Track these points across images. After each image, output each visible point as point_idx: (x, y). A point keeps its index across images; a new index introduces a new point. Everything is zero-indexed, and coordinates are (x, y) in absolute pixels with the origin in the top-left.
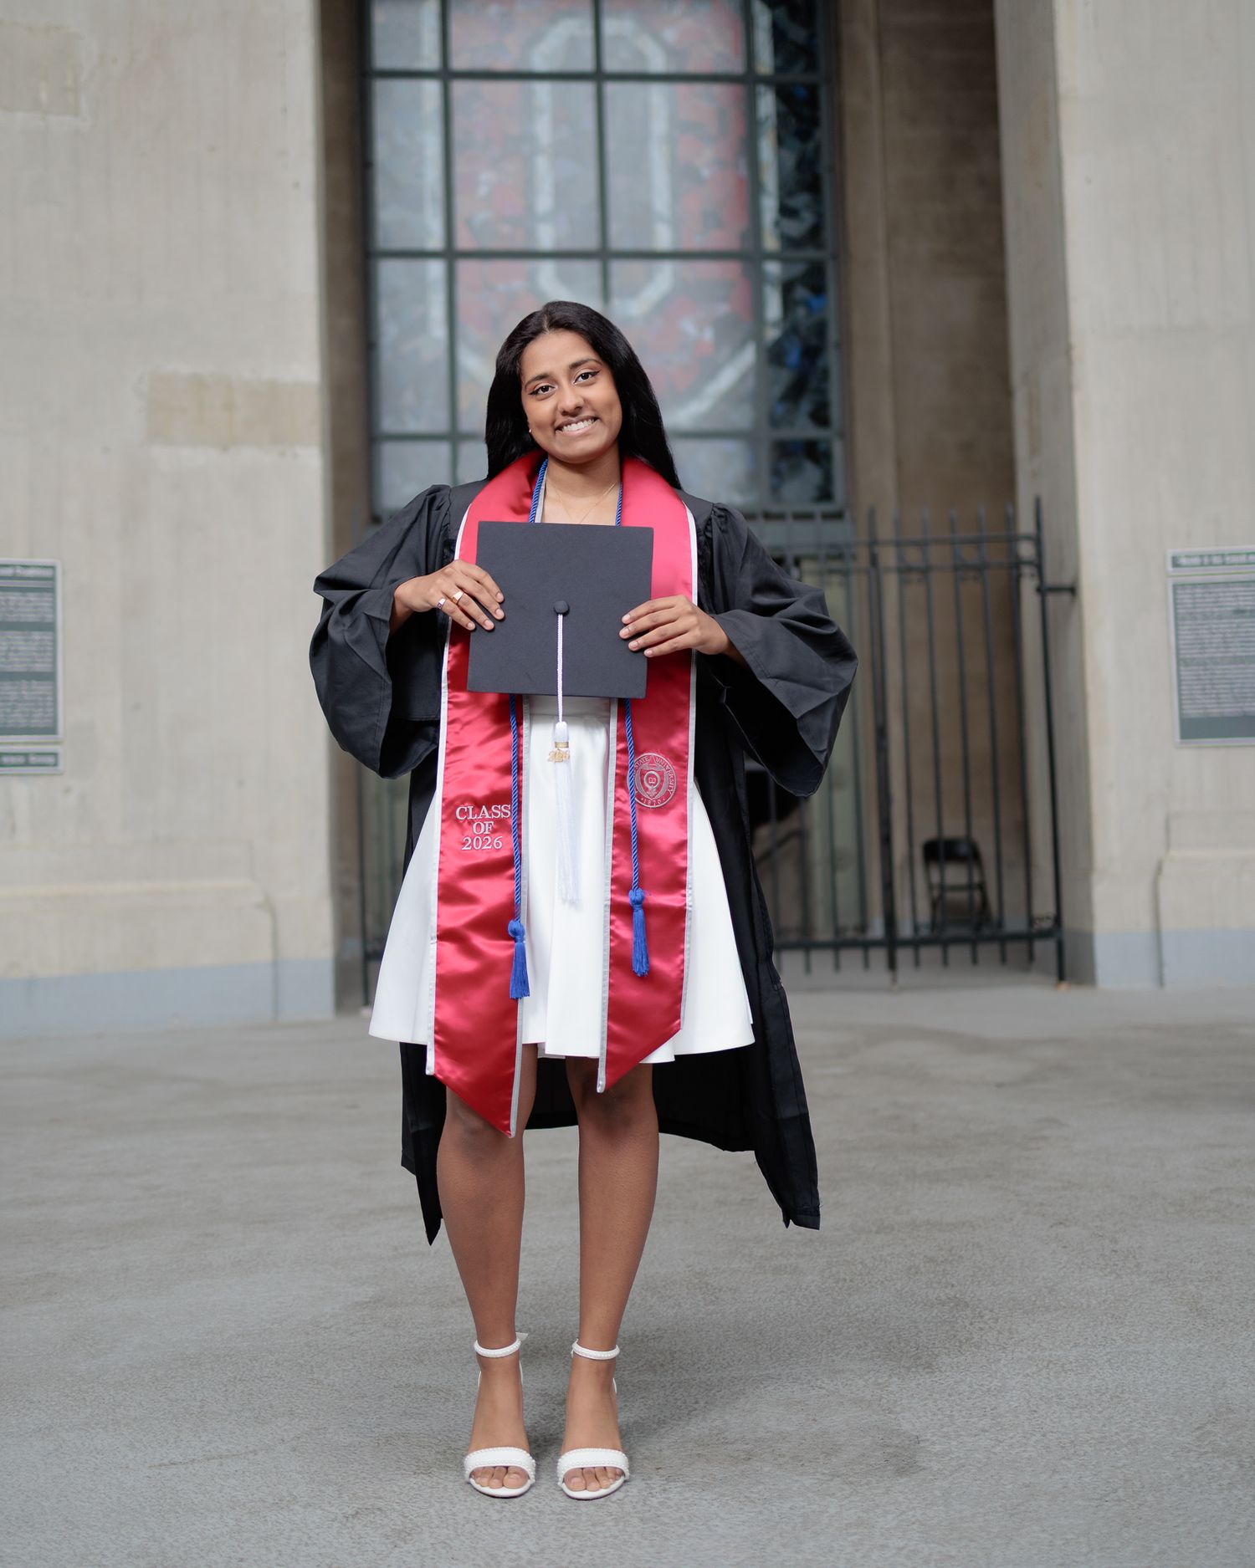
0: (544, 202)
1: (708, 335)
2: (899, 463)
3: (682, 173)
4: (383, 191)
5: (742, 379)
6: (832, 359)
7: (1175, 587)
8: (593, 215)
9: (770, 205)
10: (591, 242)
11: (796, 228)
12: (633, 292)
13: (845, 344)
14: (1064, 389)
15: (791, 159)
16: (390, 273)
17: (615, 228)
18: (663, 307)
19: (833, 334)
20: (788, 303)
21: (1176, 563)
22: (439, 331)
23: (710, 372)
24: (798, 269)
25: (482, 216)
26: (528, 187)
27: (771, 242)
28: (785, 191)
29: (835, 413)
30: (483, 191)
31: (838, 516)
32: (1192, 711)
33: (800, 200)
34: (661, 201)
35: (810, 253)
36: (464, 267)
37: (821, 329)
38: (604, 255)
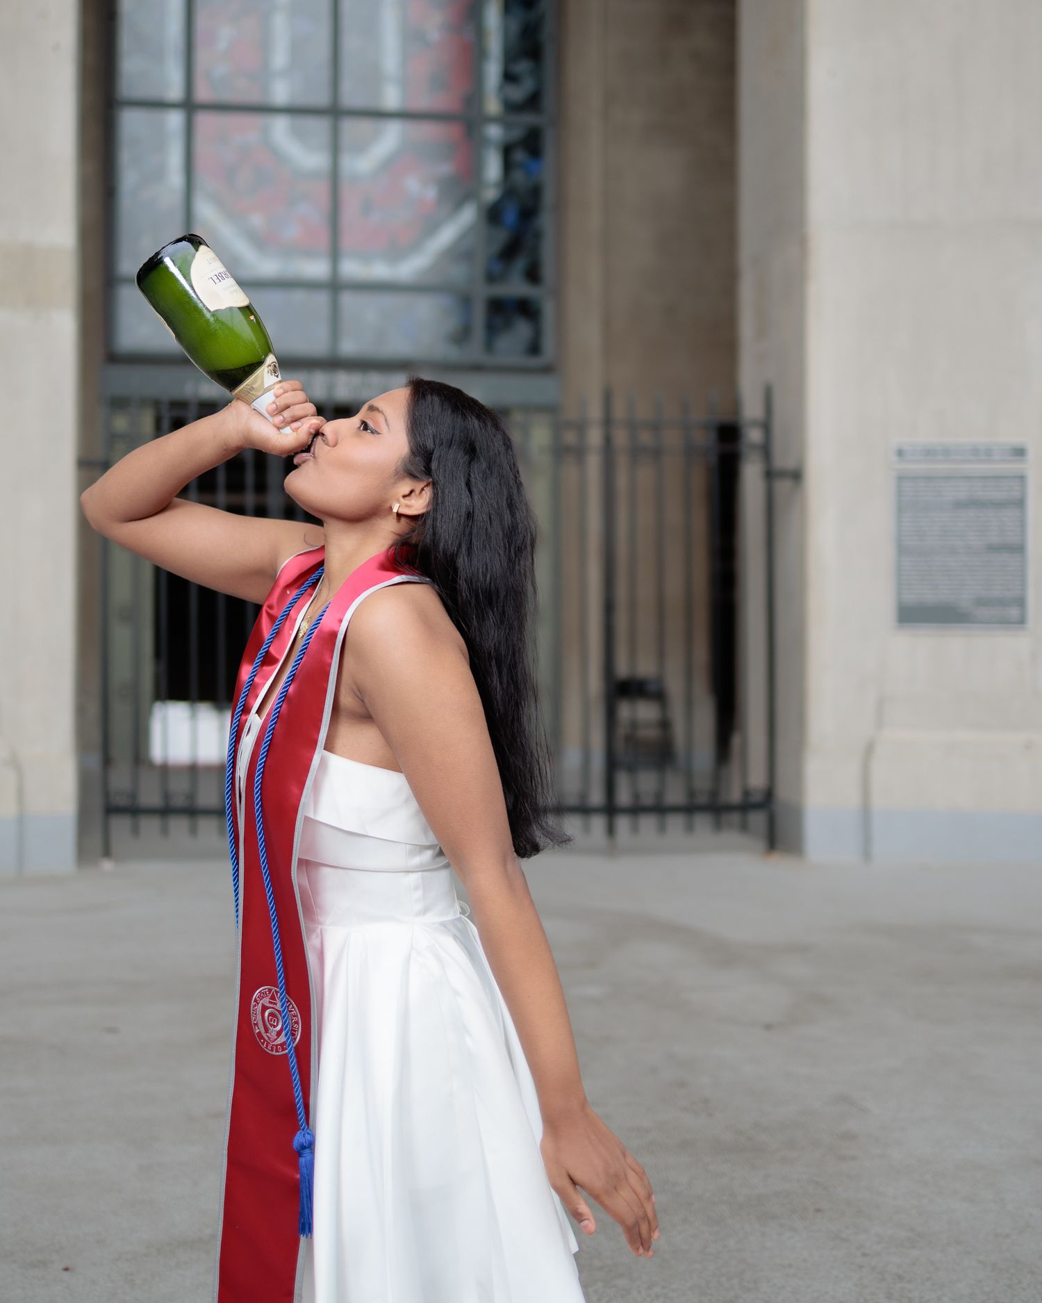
0: (280, 58)
1: (431, 193)
3: (412, 36)
4: (126, 41)
5: (462, 237)
6: (546, 221)
8: (325, 75)
9: (493, 71)
10: (321, 98)
11: (518, 93)
12: (361, 148)
13: (558, 206)
15: (515, 26)
16: (131, 123)
17: (345, 87)
18: (390, 165)
19: (548, 197)
20: (508, 165)
21: (900, 453)
22: (175, 178)
23: (431, 228)
24: (517, 134)
25: (221, 70)
26: (264, 45)
27: (493, 105)
28: (510, 57)
29: (548, 271)
30: (222, 45)
31: (547, 370)
32: (910, 598)
33: (522, 67)
34: (390, 63)
35: (529, 119)
36: (204, 121)
37: (536, 192)
38: (335, 112)
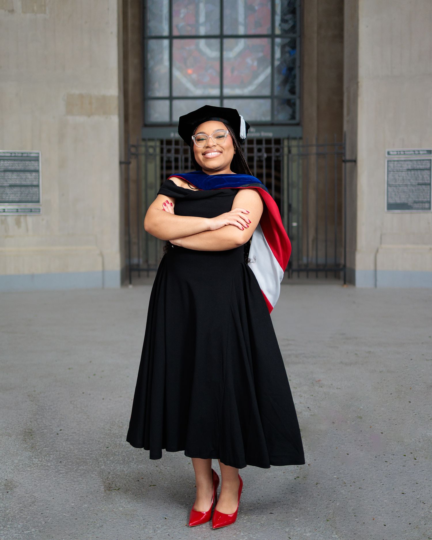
0: (202, 19)
1: (255, 64)
2: (318, 107)
3: (248, 8)
4: (149, 16)
5: (266, 78)
6: (297, 71)
7: (388, 161)
8: (218, 23)
9: (278, 18)
10: (217, 32)
11: (287, 26)
12: (231, 49)
13: (301, 67)
14: (356, 96)
15: (286, 2)
16: (152, 44)
17: (225, 28)
18: (241, 54)
19: (298, 63)
20: (283, 53)
22: (167, 63)
23: (256, 76)
24: (287, 41)
25: (181, 24)
26: (197, 14)
27: (278, 32)
28: (283, 14)
29: (297, 90)
30: (182, 16)
31: (298, 124)
33: (289, 17)
34: (241, 18)
35: (291, 35)
36: (175, 42)
37: (294, 61)
38: (221, 37)
